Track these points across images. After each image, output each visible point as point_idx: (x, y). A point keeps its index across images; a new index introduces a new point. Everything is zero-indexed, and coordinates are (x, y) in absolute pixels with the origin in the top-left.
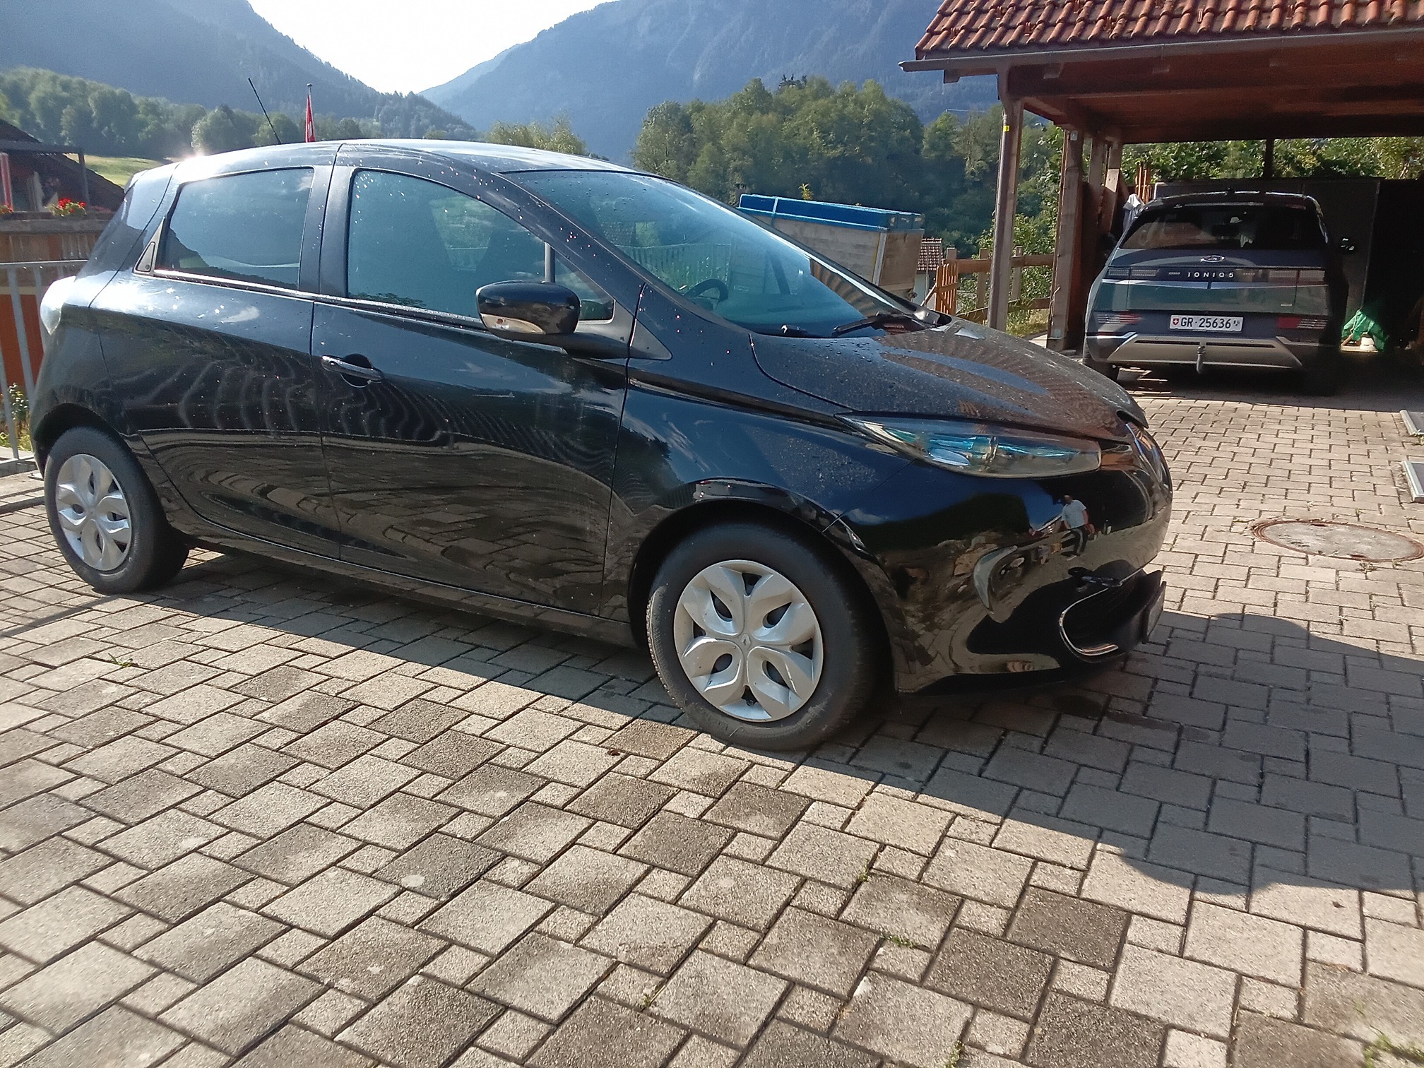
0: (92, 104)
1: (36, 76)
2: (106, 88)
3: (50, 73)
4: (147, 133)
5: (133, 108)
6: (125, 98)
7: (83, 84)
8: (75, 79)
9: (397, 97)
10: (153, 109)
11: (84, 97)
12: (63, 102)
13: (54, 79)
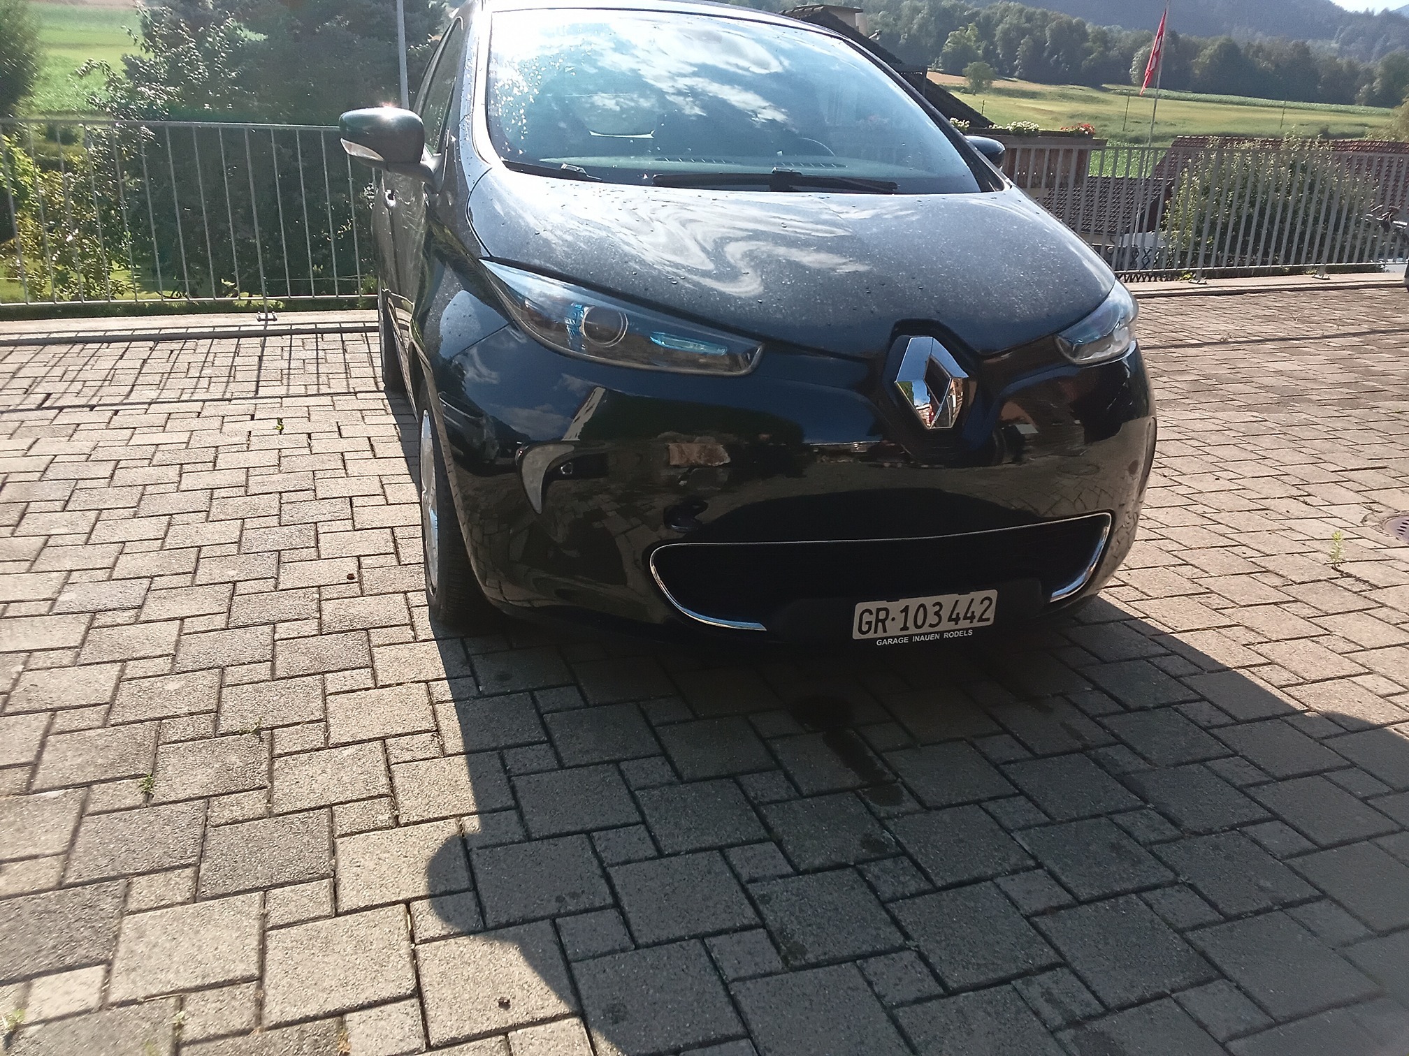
0: (1048, 33)
1: (1007, 9)
2: (1065, 17)
3: (1018, 5)
4: (1092, 60)
5: (1085, 35)
6: (1079, 30)
7: (1044, 15)
8: (1039, 11)
9: (1368, 16)
10: (1103, 39)
11: (1043, 27)
12: (1023, 33)
13: (1021, 11)
